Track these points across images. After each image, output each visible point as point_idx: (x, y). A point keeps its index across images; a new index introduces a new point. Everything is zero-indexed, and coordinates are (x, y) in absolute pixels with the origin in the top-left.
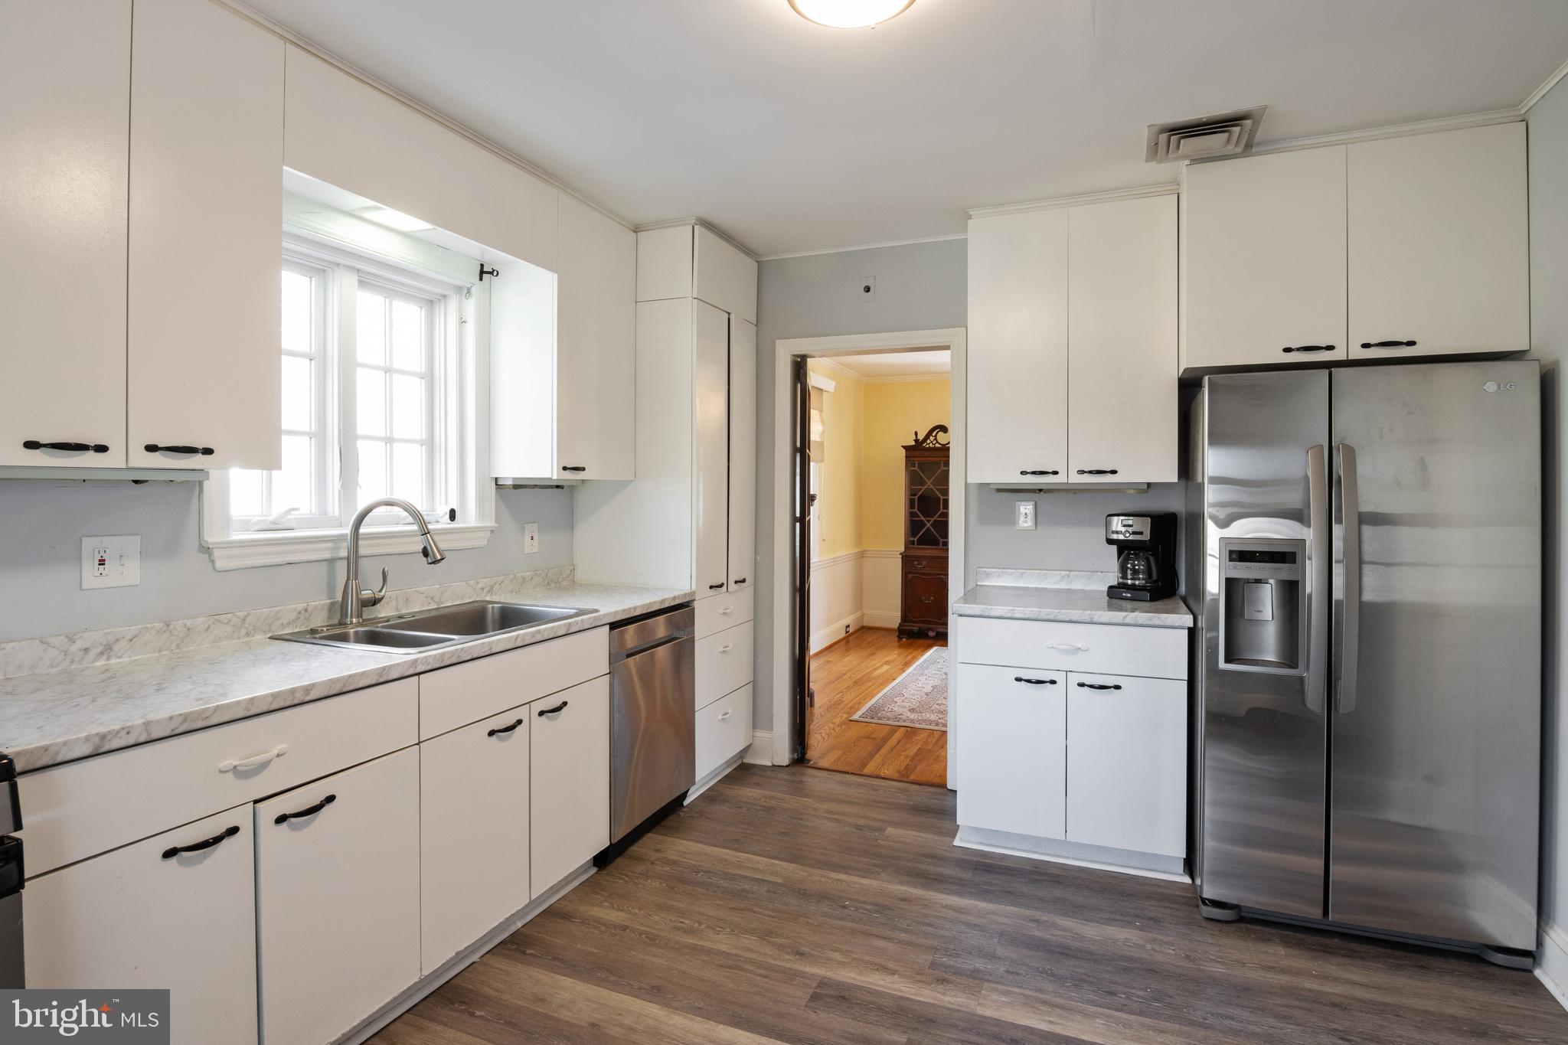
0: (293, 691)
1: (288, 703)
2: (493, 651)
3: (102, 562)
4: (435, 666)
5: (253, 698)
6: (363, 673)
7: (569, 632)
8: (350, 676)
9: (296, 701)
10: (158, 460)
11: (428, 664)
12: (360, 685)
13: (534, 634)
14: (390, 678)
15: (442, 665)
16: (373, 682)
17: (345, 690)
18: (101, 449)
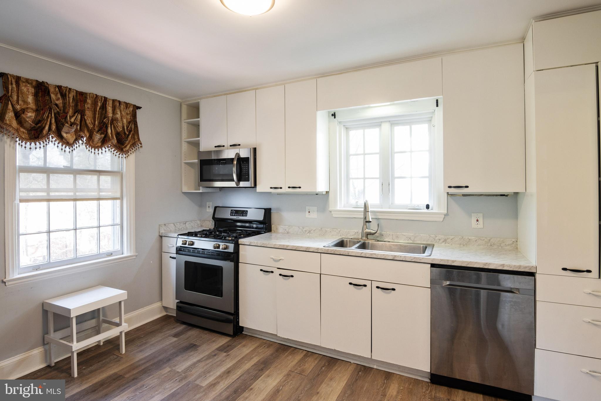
0: (284, 245)
1: (282, 248)
2: (349, 255)
3: (309, 212)
4: (325, 252)
5: (275, 244)
6: (301, 247)
7: (395, 259)
8: (298, 246)
9: (284, 248)
10: (291, 190)
11: (323, 251)
12: (300, 250)
13: (371, 254)
14: (310, 251)
15: (328, 253)
16: (304, 250)
17: (296, 250)
18: (281, 188)
